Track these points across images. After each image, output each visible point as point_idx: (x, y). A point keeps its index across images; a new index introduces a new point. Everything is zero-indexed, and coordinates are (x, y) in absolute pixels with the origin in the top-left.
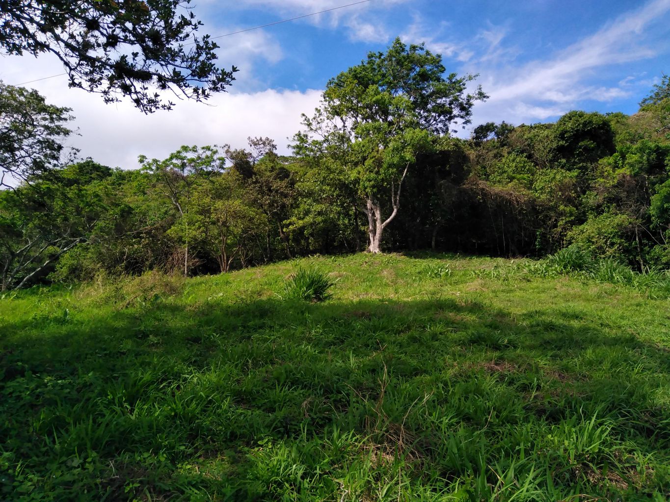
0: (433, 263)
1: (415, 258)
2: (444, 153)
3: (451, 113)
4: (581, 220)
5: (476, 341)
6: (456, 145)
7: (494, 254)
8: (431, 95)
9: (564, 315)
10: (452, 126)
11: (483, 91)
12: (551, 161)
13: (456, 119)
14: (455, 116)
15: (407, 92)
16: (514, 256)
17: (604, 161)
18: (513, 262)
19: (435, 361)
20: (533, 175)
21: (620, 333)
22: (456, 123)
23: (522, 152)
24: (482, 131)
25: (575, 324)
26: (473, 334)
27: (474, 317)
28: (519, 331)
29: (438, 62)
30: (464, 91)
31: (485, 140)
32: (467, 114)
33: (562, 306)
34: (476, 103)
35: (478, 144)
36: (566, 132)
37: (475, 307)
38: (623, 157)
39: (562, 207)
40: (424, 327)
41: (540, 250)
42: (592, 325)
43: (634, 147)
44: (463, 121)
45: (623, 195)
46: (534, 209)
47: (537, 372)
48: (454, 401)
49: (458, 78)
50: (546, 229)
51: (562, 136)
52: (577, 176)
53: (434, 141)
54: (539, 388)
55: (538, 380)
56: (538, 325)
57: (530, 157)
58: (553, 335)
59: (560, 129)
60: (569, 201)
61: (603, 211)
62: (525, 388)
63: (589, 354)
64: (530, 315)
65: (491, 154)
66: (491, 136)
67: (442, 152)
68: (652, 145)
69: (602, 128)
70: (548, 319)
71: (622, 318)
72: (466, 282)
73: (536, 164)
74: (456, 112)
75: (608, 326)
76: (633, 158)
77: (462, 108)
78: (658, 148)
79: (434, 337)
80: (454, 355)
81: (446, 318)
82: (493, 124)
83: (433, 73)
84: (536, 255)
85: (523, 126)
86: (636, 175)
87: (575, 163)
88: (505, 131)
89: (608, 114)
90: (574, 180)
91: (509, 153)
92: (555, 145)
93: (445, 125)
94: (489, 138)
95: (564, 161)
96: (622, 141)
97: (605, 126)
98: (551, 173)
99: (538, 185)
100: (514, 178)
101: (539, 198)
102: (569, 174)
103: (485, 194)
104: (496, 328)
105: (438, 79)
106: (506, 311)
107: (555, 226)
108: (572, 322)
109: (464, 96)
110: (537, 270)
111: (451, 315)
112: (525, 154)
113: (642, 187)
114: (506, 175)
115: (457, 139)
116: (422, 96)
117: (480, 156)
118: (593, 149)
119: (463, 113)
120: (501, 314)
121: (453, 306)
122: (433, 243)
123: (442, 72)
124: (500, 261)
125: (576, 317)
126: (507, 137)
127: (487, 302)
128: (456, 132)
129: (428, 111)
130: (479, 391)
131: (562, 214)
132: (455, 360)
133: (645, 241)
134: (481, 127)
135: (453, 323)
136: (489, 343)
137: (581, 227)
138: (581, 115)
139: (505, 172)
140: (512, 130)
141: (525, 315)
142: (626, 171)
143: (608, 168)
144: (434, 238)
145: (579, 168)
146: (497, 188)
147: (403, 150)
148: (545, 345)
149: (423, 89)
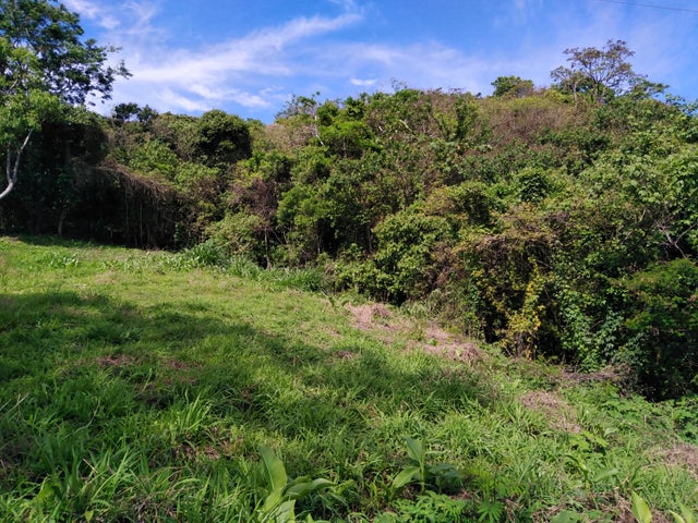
0: (57, 251)
1: (36, 244)
2: (78, 127)
3: (88, 82)
4: (219, 217)
5: (95, 336)
6: (92, 120)
7: (130, 245)
8: (64, 57)
9: (191, 307)
10: (88, 97)
11: (126, 67)
12: (195, 156)
13: (94, 91)
14: (93, 87)
15: (34, 46)
16: (152, 248)
17: (241, 163)
18: (149, 254)
19: (42, 360)
20: (175, 166)
21: (237, 322)
22: (94, 95)
23: (165, 141)
24: (124, 110)
25: (200, 315)
26: (92, 329)
27: (96, 311)
28: (143, 324)
29: (75, 22)
30: (104, 62)
31: (126, 121)
32: (107, 89)
33: (191, 298)
34: (118, 78)
35: (118, 124)
36: (209, 129)
37: (99, 301)
38: (258, 163)
39: (201, 203)
40: (34, 324)
41: (178, 243)
42: (214, 316)
43: (267, 155)
44: (102, 95)
45: (257, 197)
46: (175, 202)
47: (155, 363)
48: (59, 400)
49: (98, 45)
50: (185, 223)
51: (205, 132)
52: (217, 174)
53: (66, 111)
54: (153, 378)
55: (153, 370)
56: (164, 317)
57: (173, 147)
58: (177, 327)
59: (204, 125)
60: (208, 197)
61: (238, 211)
62: (140, 380)
63: (207, 342)
64: (157, 308)
65: (132, 137)
66: (133, 118)
67: (74, 125)
68: (281, 155)
69: (241, 132)
70: (173, 311)
71: (242, 308)
72: (94, 274)
73: (179, 156)
74: (94, 82)
75: (229, 316)
76: (266, 165)
77: (102, 81)
78: (286, 159)
79: (45, 334)
80: (66, 353)
81: (63, 313)
82: (135, 106)
83: (68, 32)
84: (174, 247)
85: (169, 114)
86: (267, 180)
87: (215, 162)
88: (147, 114)
89: (249, 119)
90: (214, 178)
91: (152, 139)
92: (197, 140)
93: (80, 95)
94: (131, 119)
95: (206, 157)
96: (257, 147)
97: (244, 130)
98: (194, 167)
99: (180, 177)
100: (155, 166)
101: (180, 190)
102: (210, 171)
103: (123, 179)
104: (119, 321)
105: (74, 41)
106: (132, 304)
107: (195, 221)
108: (197, 313)
109: (104, 67)
110: (172, 263)
111: (70, 310)
112: (168, 144)
113: (271, 192)
114: (146, 162)
115: (94, 114)
116: (54, 55)
117: (120, 137)
118: (232, 151)
119: (103, 86)
120: (128, 307)
121: (74, 300)
122: (60, 229)
123: (80, 34)
124: (136, 252)
125: (201, 308)
126: (150, 122)
127: (114, 295)
128: (94, 105)
129: (61, 74)
130: (88, 388)
131: (201, 209)
132: (66, 357)
133: (272, 241)
134: (123, 106)
135: (71, 317)
136: (108, 338)
137: (218, 224)
138: (223, 115)
139: (147, 159)
140: (156, 116)
141: (152, 307)
142: (259, 175)
143: (245, 171)
144: (61, 223)
145: (220, 167)
146: (137, 175)
147: (25, 112)
148: (168, 336)
149: (55, 47)
